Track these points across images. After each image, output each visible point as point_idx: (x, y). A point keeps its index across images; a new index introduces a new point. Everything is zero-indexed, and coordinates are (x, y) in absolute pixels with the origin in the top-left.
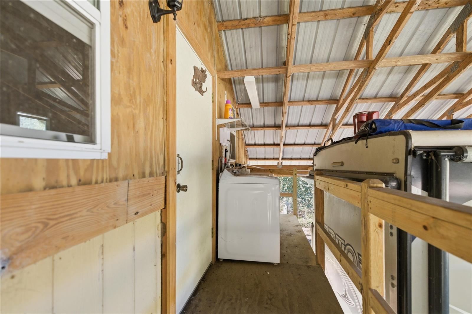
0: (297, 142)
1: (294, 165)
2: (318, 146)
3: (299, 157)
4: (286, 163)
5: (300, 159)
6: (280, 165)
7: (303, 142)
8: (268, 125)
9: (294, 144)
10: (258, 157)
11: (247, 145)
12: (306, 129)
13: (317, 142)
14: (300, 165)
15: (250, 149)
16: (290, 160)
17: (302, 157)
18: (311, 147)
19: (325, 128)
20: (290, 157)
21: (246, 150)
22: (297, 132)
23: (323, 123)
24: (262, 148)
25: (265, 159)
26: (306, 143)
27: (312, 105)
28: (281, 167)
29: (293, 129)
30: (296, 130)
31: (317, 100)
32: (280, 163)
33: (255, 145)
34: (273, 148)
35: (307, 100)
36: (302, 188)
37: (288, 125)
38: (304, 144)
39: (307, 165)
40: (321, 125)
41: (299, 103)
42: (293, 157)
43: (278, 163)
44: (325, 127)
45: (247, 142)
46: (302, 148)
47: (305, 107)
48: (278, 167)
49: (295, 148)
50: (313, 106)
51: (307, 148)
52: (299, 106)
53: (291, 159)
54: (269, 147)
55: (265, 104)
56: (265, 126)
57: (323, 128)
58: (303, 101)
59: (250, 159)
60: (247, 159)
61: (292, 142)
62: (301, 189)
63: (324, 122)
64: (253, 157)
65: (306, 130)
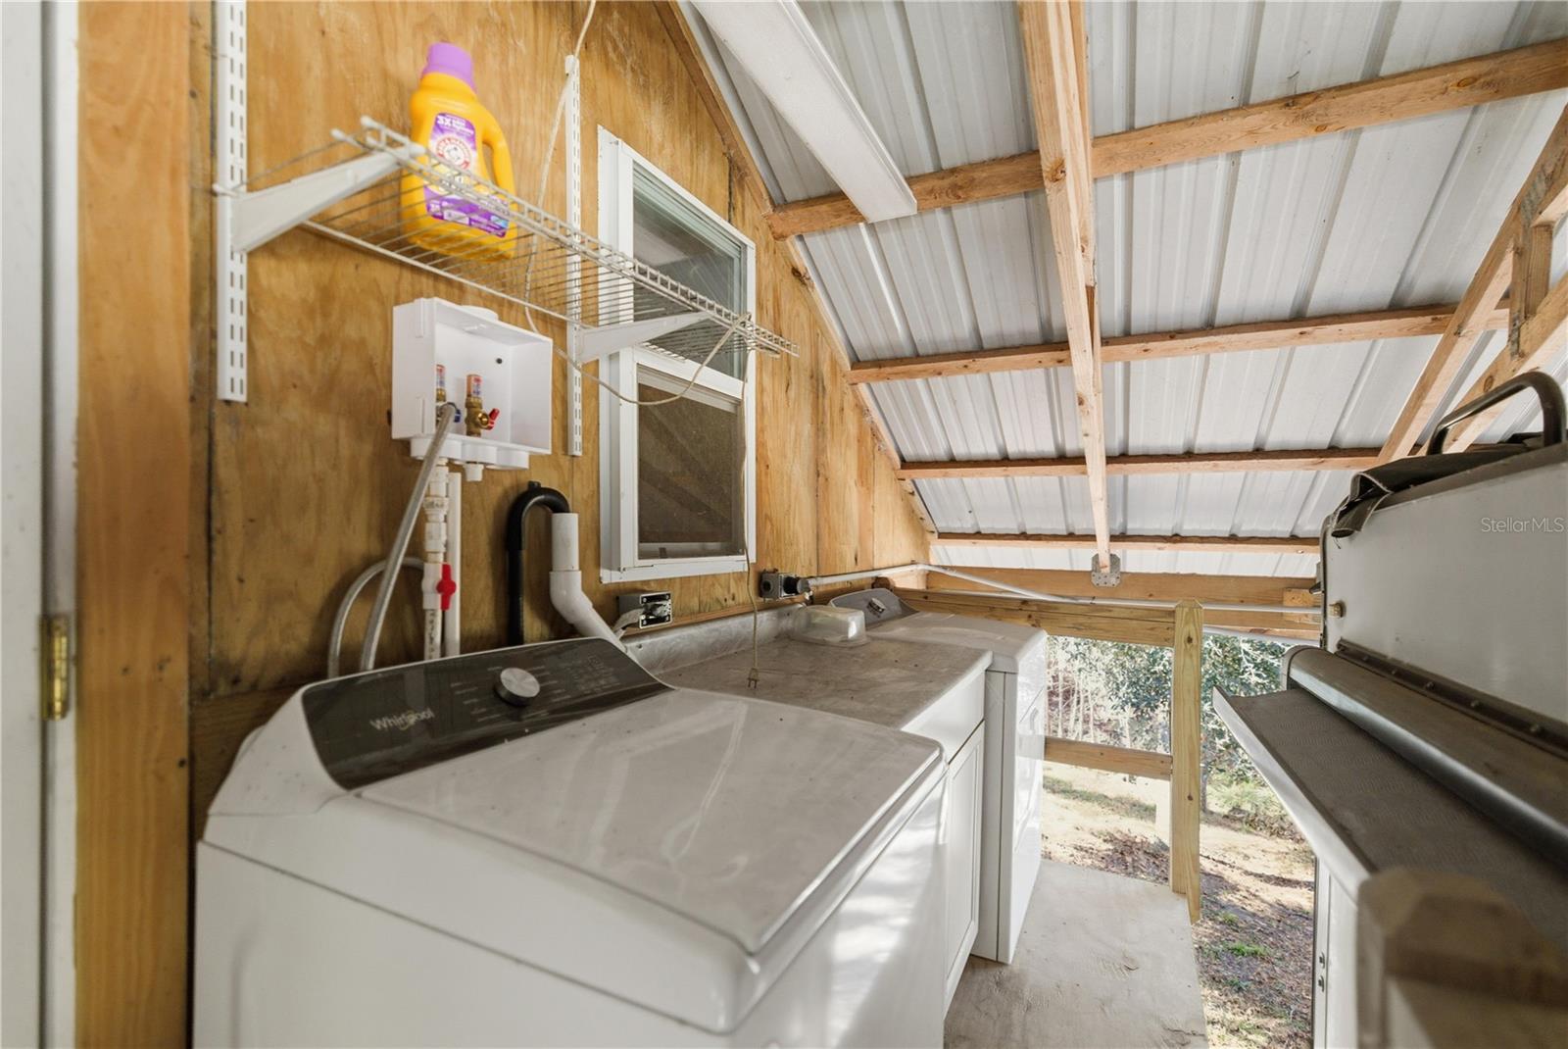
0: (1204, 442)
1: (1193, 575)
2: (1358, 465)
3: (1224, 530)
4: (1140, 559)
5: (1233, 539)
6: (1107, 570)
7: (1248, 442)
8: (1001, 336)
9: (1189, 455)
10: (985, 528)
11: (905, 464)
12: (1271, 344)
13: (1349, 437)
14: (1230, 573)
15: (929, 481)
16: (1168, 545)
17: (1244, 530)
18: (1305, 467)
19: (1427, 330)
20: (1167, 529)
21: (910, 487)
22: (1206, 370)
23: (1411, 286)
24: (993, 478)
25: (1024, 536)
26: (1268, 447)
27: (1320, 128)
28: (1113, 581)
29: (1170, 352)
30: (1196, 360)
31: (1372, 79)
32: (1105, 559)
33: (953, 462)
34: (1054, 479)
35: (1274, 93)
36: (1253, 671)
37: (1133, 331)
38: (1258, 452)
39: (1279, 574)
40: (1397, 308)
41: (1210, 128)
42: (1187, 529)
43: (1096, 559)
44: (1428, 319)
45: (910, 452)
46: (1242, 474)
47: (1254, 162)
48: (1094, 581)
49: (1195, 475)
50: (1330, 145)
51: (1277, 473)
52: (1205, 166)
53: (1176, 538)
54: (1033, 474)
55: (946, 182)
56: (986, 346)
57: (1412, 332)
58: (1245, 106)
59: (943, 535)
60: (929, 537)
61: (1176, 443)
62: (1246, 676)
63: (1423, 285)
64: (956, 526)
65: (1272, 354)
